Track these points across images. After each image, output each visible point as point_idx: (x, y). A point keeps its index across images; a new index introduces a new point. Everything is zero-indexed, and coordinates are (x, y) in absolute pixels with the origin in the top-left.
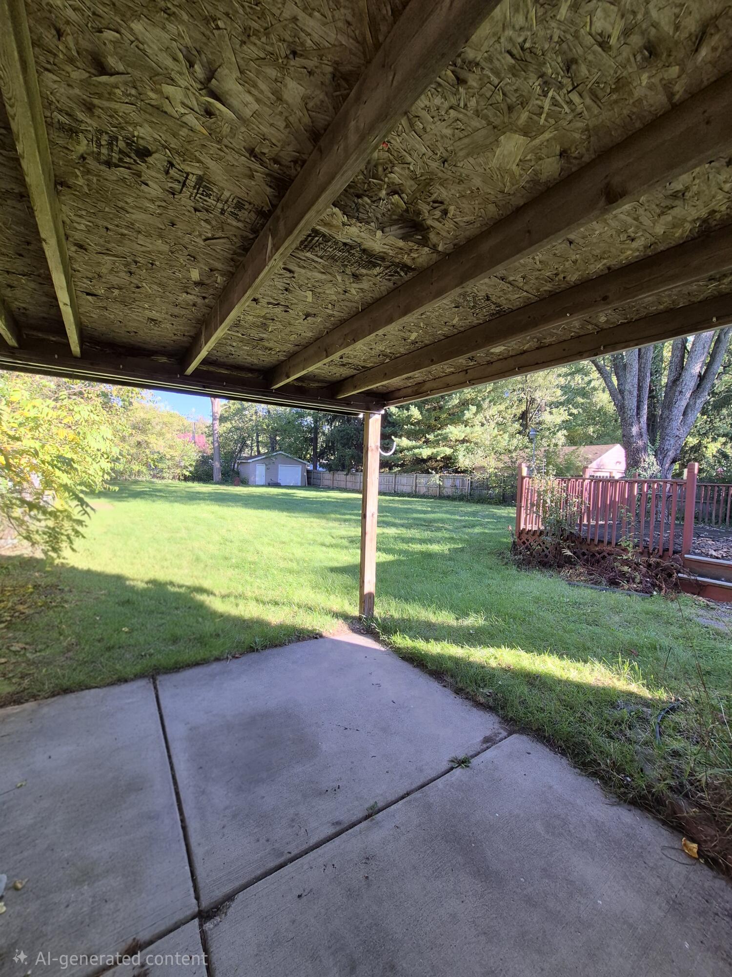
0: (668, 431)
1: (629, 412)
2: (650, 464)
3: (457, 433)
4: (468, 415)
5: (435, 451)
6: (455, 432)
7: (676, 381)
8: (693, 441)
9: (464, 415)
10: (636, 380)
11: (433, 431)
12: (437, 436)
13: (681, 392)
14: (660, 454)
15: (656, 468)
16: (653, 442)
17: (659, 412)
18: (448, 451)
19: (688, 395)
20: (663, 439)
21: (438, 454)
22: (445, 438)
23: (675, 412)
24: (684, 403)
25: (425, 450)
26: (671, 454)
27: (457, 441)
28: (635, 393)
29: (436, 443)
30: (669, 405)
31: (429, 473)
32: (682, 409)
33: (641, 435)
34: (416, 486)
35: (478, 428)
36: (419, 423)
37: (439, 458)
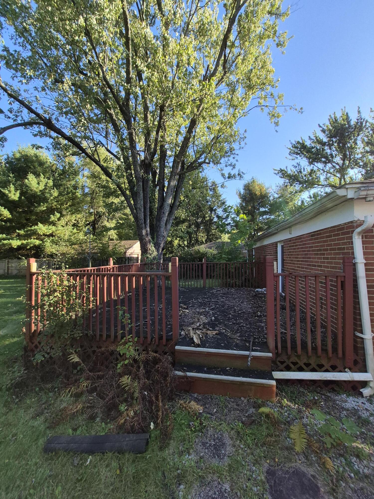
0: (159, 233)
1: (140, 221)
2: (153, 251)
3: (45, 230)
4: (53, 218)
5: (25, 242)
6: (42, 228)
7: (161, 207)
8: (169, 239)
9: (50, 218)
10: (142, 203)
11: (24, 228)
12: (27, 231)
13: (164, 213)
14: (157, 246)
15: (155, 253)
16: (153, 238)
17: (155, 223)
18: (37, 242)
19: (167, 215)
20: (157, 237)
21: (27, 244)
22: (34, 233)
23: (162, 223)
24: (165, 219)
25: (15, 241)
26: (162, 245)
27: (44, 235)
28: (143, 210)
29: (27, 236)
30: (159, 219)
31: (19, 259)
32: (165, 222)
33: (147, 234)
34: (8, 269)
35: (60, 228)
36: (8, 220)
37: (28, 247)
